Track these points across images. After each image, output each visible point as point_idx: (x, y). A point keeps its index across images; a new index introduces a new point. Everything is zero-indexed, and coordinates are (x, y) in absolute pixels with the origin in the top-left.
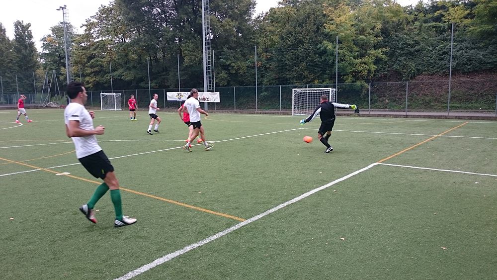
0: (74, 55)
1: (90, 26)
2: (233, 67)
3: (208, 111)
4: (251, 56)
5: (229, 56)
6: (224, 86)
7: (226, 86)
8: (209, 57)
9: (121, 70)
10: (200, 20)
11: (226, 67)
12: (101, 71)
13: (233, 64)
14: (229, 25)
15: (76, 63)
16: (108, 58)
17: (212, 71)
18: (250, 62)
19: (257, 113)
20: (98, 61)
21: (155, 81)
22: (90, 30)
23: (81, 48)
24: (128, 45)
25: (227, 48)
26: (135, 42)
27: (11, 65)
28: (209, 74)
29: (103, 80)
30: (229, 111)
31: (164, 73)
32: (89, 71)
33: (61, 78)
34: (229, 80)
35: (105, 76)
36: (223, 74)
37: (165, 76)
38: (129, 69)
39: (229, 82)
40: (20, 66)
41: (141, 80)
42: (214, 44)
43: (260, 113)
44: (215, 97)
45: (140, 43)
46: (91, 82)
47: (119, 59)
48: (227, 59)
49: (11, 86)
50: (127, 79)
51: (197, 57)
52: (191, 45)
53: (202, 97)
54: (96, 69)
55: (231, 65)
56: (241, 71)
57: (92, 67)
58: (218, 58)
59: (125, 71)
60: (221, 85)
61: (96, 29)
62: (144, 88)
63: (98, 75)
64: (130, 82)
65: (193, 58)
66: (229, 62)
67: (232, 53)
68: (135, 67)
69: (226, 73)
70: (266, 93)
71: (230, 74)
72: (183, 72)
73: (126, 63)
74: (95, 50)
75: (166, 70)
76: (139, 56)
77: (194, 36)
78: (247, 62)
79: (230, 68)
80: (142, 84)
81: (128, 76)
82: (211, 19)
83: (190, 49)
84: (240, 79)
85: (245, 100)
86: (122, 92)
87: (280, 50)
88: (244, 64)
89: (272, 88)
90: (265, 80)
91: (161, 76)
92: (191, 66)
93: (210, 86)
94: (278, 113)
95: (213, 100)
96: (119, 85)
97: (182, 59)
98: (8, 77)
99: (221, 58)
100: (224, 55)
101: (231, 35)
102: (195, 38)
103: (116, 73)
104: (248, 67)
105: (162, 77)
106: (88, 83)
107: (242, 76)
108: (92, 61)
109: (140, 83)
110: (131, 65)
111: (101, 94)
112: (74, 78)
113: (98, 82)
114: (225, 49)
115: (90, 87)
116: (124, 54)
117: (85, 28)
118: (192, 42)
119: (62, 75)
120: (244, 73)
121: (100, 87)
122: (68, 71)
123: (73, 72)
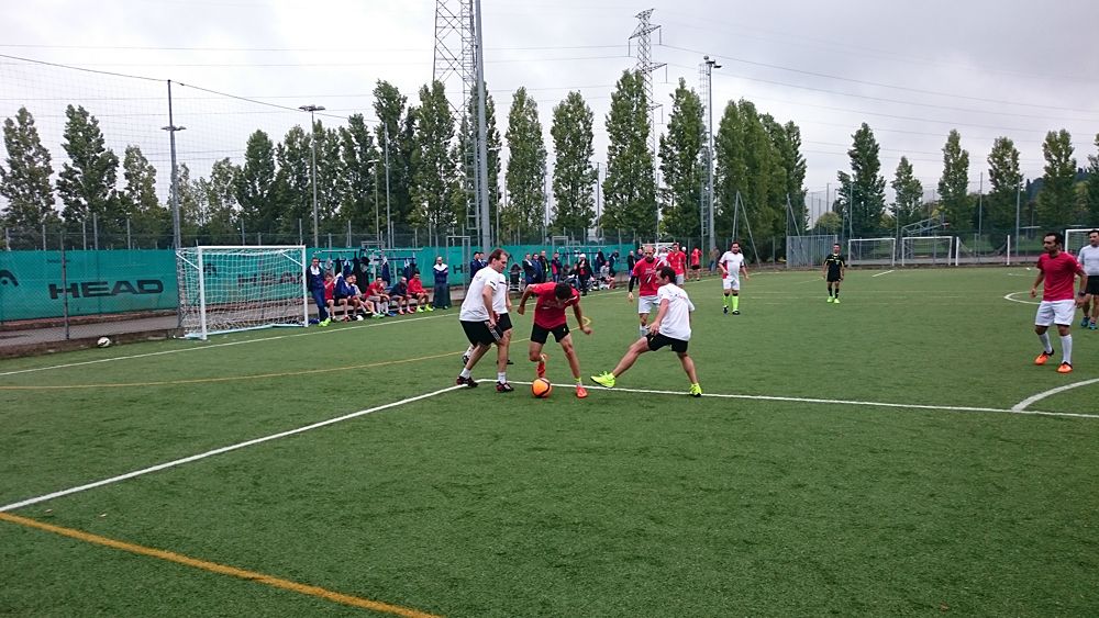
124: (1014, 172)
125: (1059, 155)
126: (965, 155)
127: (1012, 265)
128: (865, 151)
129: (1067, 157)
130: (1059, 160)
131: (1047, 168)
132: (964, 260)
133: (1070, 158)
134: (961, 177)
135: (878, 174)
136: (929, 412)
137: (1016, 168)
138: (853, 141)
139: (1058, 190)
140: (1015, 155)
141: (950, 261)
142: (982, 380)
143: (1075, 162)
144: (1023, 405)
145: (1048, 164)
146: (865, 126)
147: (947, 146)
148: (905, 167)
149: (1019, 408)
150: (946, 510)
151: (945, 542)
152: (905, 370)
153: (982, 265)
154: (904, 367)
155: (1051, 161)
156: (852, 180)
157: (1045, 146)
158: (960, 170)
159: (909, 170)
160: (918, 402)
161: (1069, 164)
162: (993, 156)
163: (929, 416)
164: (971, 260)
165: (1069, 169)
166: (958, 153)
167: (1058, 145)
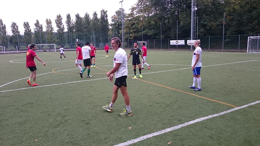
0: (126, 24)
1: (133, 9)
2: (208, 26)
4: (220, 19)
5: (206, 19)
6: (202, 36)
7: (203, 36)
8: (194, 21)
9: (147, 30)
11: (204, 26)
12: (138, 31)
13: (208, 24)
14: (207, 2)
15: (126, 28)
16: (141, 24)
17: (196, 28)
18: (219, 22)
19: (223, 51)
20: (136, 26)
21: (164, 35)
22: (133, 11)
23: (129, 20)
24: (152, 17)
25: (206, 15)
26: (155, 15)
27: (99, 30)
28: (194, 30)
29: (138, 35)
30: (205, 50)
31: (168, 31)
32: (132, 31)
33: (119, 35)
34: (205, 33)
35: (139, 33)
36: (202, 30)
37: (169, 32)
38: (151, 29)
39: (205, 34)
40: (102, 30)
41: (157, 34)
42: (197, 13)
43: (225, 51)
45: (158, 16)
47: (146, 25)
48: (205, 21)
49: (99, 39)
50: (150, 34)
51: (188, 21)
52: (184, 15)
53: (190, 43)
54: (135, 30)
56: (213, 28)
57: (133, 29)
58: (199, 21)
59: (149, 30)
60: (200, 36)
61: (136, 10)
62: (158, 39)
63: (136, 33)
64: (151, 36)
65: (185, 21)
66: (206, 23)
67: (208, 18)
68: (153, 28)
69: (204, 29)
70: (228, 40)
71: (206, 30)
72: (179, 30)
73: (149, 26)
74: (135, 21)
75: (170, 29)
76: (156, 22)
77: (186, 10)
78: (217, 22)
79: (206, 26)
80: (157, 37)
81: (150, 33)
83: (184, 17)
85: (214, 44)
86: (147, 41)
87: (240, 14)
88: (215, 24)
89: (233, 36)
90: (228, 32)
92: (184, 26)
93: (194, 37)
94: (237, 51)
96: (146, 37)
97: (179, 23)
98: (98, 36)
99: (201, 21)
100: (203, 19)
101: (208, 8)
103: (144, 31)
104: (217, 25)
105: (167, 32)
106: (131, 37)
107: (213, 30)
108: (134, 26)
110: (152, 27)
112: (125, 35)
113: (136, 36)
114: (204, 16)
116: (149, 22)
117: (131, 10)
118: (185, 13)
119: (120, 33)
120: (215, 28)
121: (136, 39)
122: (122, 31)
123: (125, 32)
124: (17, 31)
125: (27, 27)
126: (5, 26)
127: (18, 53)
129: (29, 28)
130: (27, 29)
131: (25, 30)
132: (6, 52)
133: (30, 28)
134: (4, 31)
137: (18, 30)
139: (28, 35)
140: (17, 27)
141: (3, 52)
143: (31, 29)
145: (25, 29)
153: (10, 53)
157: (24, 25)
158: (4, 29)
161: (30, 29)
162: (12, 26)
164: (8, 52)
165: (30, 31)
166: (3, 25)
167: (26, 25)
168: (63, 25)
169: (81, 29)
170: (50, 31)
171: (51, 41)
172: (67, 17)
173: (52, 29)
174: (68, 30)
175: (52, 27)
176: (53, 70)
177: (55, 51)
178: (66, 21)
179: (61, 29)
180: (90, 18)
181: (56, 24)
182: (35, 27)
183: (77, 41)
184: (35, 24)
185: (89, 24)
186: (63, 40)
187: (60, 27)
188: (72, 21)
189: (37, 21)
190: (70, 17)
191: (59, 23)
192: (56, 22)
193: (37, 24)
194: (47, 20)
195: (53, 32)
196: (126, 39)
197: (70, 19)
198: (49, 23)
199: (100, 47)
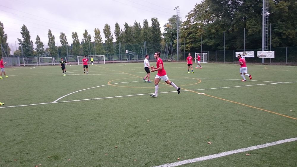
0: (181, 33)
1: (190, 16)
2: (284, 34)
3: (265, 64)
5: (282, 26)
6: (276, 47)
7: (278, 47)
8: (267, 28)
9: (206, 40)
10: (261, 4)
11: (279, 34)
12: (195, 41)
13: (285, 32)
14: (283, 5)
15: (182, 37)
16: (200, 33)
17: (269, 36)
20: (193, 35)
21: (227, 45)
22: (190, 18)
23: (185, 29)
24: (212, 25)
25: (281, 21)
26: (217, 22)
27: (150, 40)
28: (267, 39)
29: (196, 46)
30: (281, 64)
31: (233, 40)
32: (188, 41)
33: (174, 45)
34: (280, 43)
35: (197, 43)
36: (277, 39)
37: (234, 42)
38: (211, 39)
39: (280, 44)
40: (154, 40)
41: (218, 45)
42: (270, 19)
44: (271, 54)
45: (220, 23)
46: (189, 47)
47: (205, 33)
48: (279, 29)
49: (150, 51)
50: (210, 44)
51: (257, 29)
52: (254, 21)
53: (261, 55)
54: (192, 40)
55: (283, 32)
56: (291, 36)
57: (190, 39)
58: (273, 29)
59: (209, 40)
60: (274, 46)
61: (193, 18)
62: (220, 50)
63: (193, 43)
64: (211, 47)
65: (255, 29)
66: (281, 31)
67: (284, 24)
68: (214, 37)
69: (279, 38)
71: (282, 39)
72: (247, 39)
73: (209, 35)
74: (192, 29)
75: (234, 38)
76: (217, 31)
77: (255, 15)
79: (282, 35)
80: (219, 47)
81: (211, 43)
82: (269, 3)
83: (253, 24)
84: (290, 42)
85: (293, 57)
86: (207, 52)
88: (293, 32)
91: (230, 42)
92: (253, 35)
93: (266, 47)
95: (269, 56)
96: (205, 48)
97: (247, 31)
98: (149, 46)
99: (275, 28)
100: (278, 26)
101: (283, 12)
102: (256, 17)
103: (204, 41)
105: (232, 43)
106: (187, 47)
107: (291, 39)
108: (191, 35)
109: (218, 47)
110: (213, 36)
111: (196, 53)
112: (180, 45)
113: (193, 47)
114: (279, 22)
115: (188, 50)
116: (209, 30)
117: (187, 17)
118: (254, 19)
119: (174, 44)
120: (294, 37)
121: (193, 50)
122: (178, 41)
123: (180, 42)
124: (66, 42)
125: (75, 38)
126: (54, 36)
127: (67, 65)
128: (25, 32)
129: (77, 38)
130: (76, 39)
132: (56, 64)
134: (53, 42)
135: (30, 39)
136: (32, 106)
137: (66, 40)
138: (21, 29)
139: (76, 46)
140: (66, 37)
141: (52, 64)
142: (49, 95)
143: (79, 40)
144: (57, 100)
145: (73, 40)
146: (24, 25)
147: (49, 33)
148: (38, 38)
149: (55, 102)
150: (26, 133)
151: (23, 142)
152: (30, 95)
154: (29, 94)
155: (74, 39)
156: (23, 41)
157: (72, 35)
158: (53, 40)
159: (39, 39)
160: (30, 104)
161: (78, 40)
162: (61, 37)
163: (31, 107)
164: (58, 64)
165: (78, 42)
166: (52, 35)
167: (75, 35)
168: (112, 35)
169: (131, 40)
170: (99, 42)
171: (99, 52)
172: (116, 27)
173: (101, 39)
174: (117, 40)
175: (101, 37)
176: (109, 83)
177: (104, 63)
178: (115, 31)
179: (110, 40)
180: (141, 27)
181: (105, 34)
182: (83, 38)
183: (127, 52)
184: (83, 35)
185: (139, 34)
186: (111, 51)
187: (108, 38)
188: (122, 30)
189: (86, 31)
190: (119, 26)
191: (108, 33)
192: (104, 32)
193: (85, 35)
194: (96, 29)
195: (102, 42)
196: (182, 51)
197: (119, 28)
198: (97, 33)
199: (152, 59)
